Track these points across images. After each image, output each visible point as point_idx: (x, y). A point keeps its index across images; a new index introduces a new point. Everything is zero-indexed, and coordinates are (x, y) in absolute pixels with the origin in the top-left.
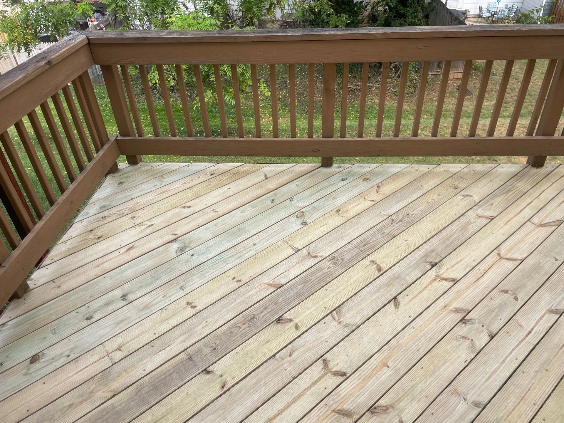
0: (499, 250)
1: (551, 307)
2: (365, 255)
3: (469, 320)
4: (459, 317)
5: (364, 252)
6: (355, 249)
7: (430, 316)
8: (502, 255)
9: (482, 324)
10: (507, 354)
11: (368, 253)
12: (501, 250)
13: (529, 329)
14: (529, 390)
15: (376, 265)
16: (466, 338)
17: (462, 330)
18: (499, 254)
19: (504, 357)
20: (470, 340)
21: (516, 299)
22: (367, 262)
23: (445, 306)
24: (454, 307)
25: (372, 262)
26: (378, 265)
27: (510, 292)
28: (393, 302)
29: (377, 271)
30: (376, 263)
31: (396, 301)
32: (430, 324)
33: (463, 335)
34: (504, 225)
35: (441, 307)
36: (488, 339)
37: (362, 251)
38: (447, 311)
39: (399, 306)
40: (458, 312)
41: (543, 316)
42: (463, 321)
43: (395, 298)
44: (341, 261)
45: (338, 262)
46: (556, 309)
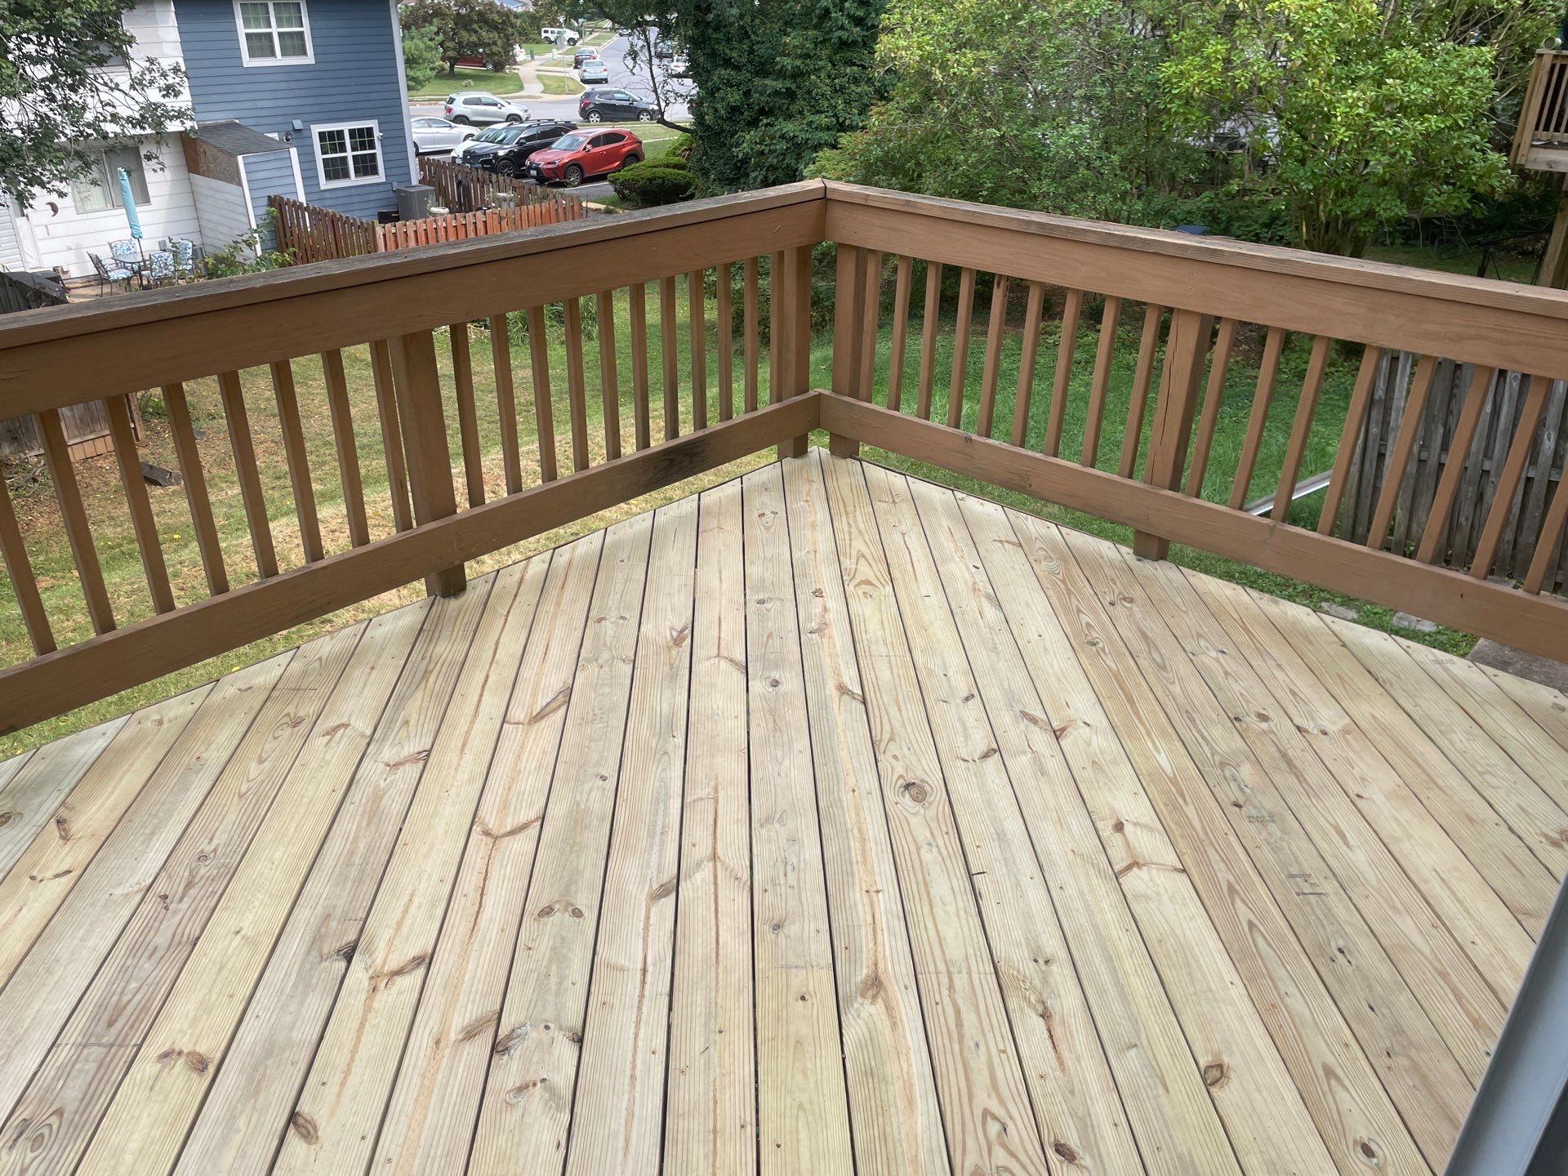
0: (482, 823)
1: (651, 886)
2: (129, 1051)
3: (510, 1037)
4: (483, 1044)
5: (120, 1046)
6: (85, 1051)
7: (415, 1095)
8: (495, 832)
9: (542, 1026)
10: (630, 1054)
11: (137, 1040)
12: (487, 821)
13: (640, 965)
14: (715, 1102)
15: (182, 1061)
16: (527, 1087)
17: (509, 1072)
18: (487, 833)
19: (629, 1066)
20: (539, 1084)
21: (577, 913)
22: (146, 1066)
23: (438, 1042)
24: (460, 1027)
25: (165, 1055)
26: (189, 1054)
27: (557, 907)
28: (292, 1130)
29: (195, 1075)
30: (180, 1053)
31: (301, 1121)
32: (425, 1118)
33: (518, 1084)
34: (461, 758)
35: (428, 1053)
36: (575, 1048)
37: (112, 1045)
38: (447, 1051)
39: (316, 1131)
40: (475, 1035)
41: (648, 918)
42: (498, 1048)
43: (293, 1117)
44: (54, 1121)
45: (46, 1131)
46: (662, 886)
